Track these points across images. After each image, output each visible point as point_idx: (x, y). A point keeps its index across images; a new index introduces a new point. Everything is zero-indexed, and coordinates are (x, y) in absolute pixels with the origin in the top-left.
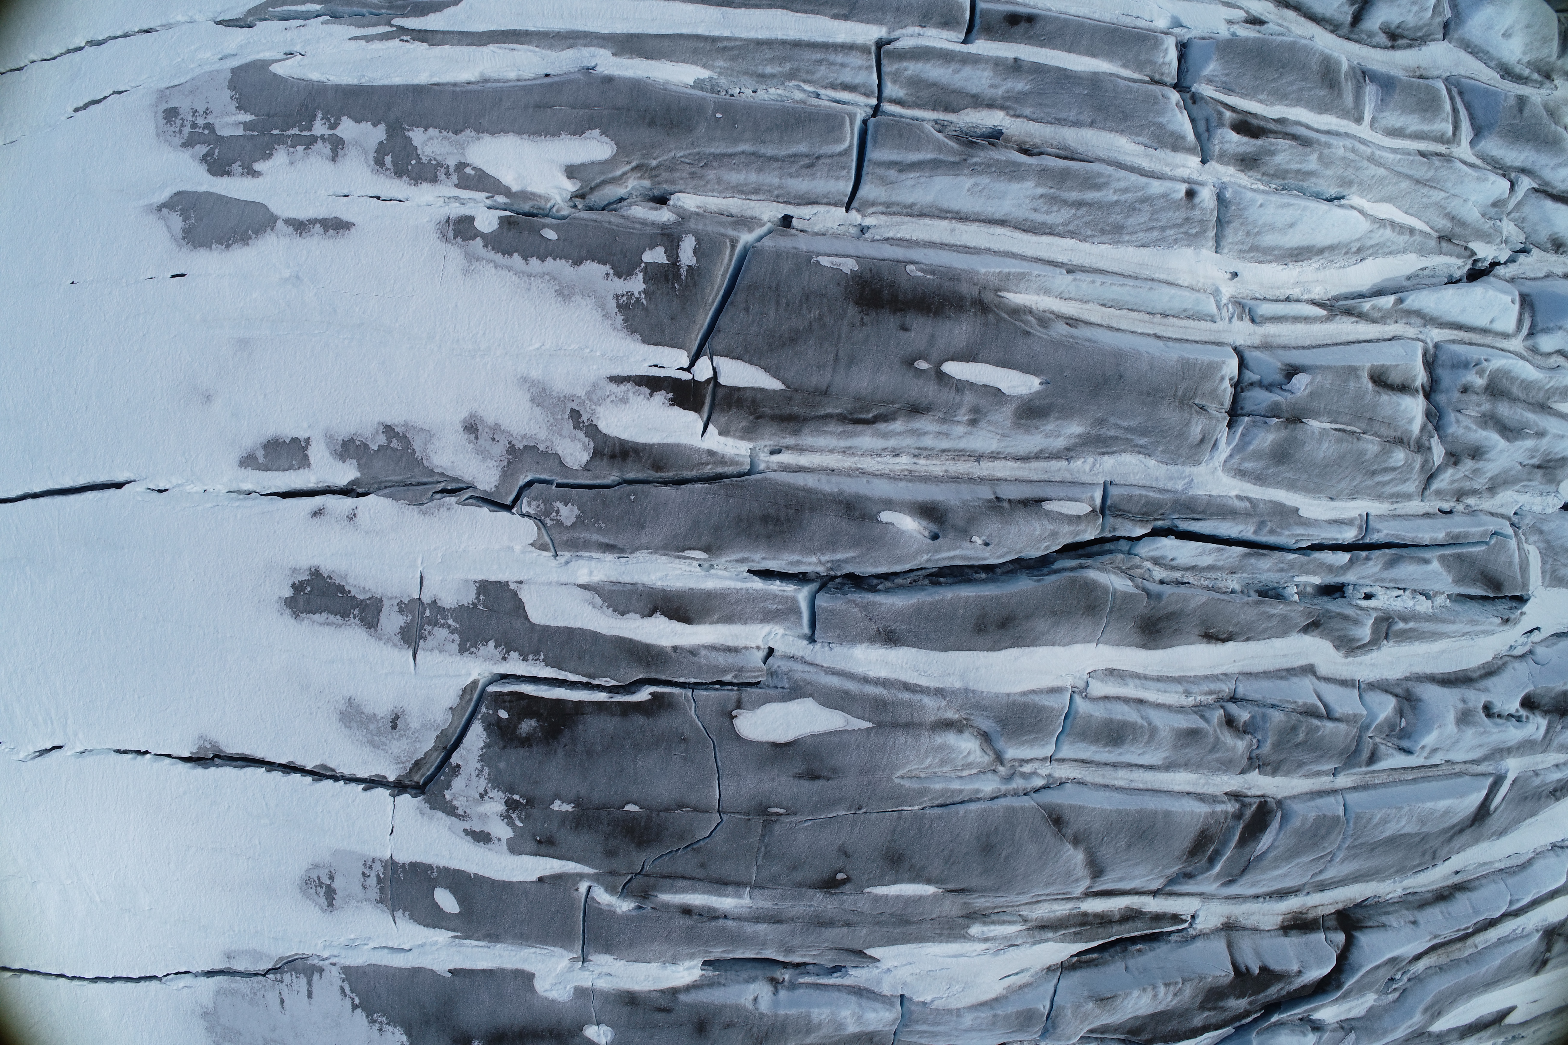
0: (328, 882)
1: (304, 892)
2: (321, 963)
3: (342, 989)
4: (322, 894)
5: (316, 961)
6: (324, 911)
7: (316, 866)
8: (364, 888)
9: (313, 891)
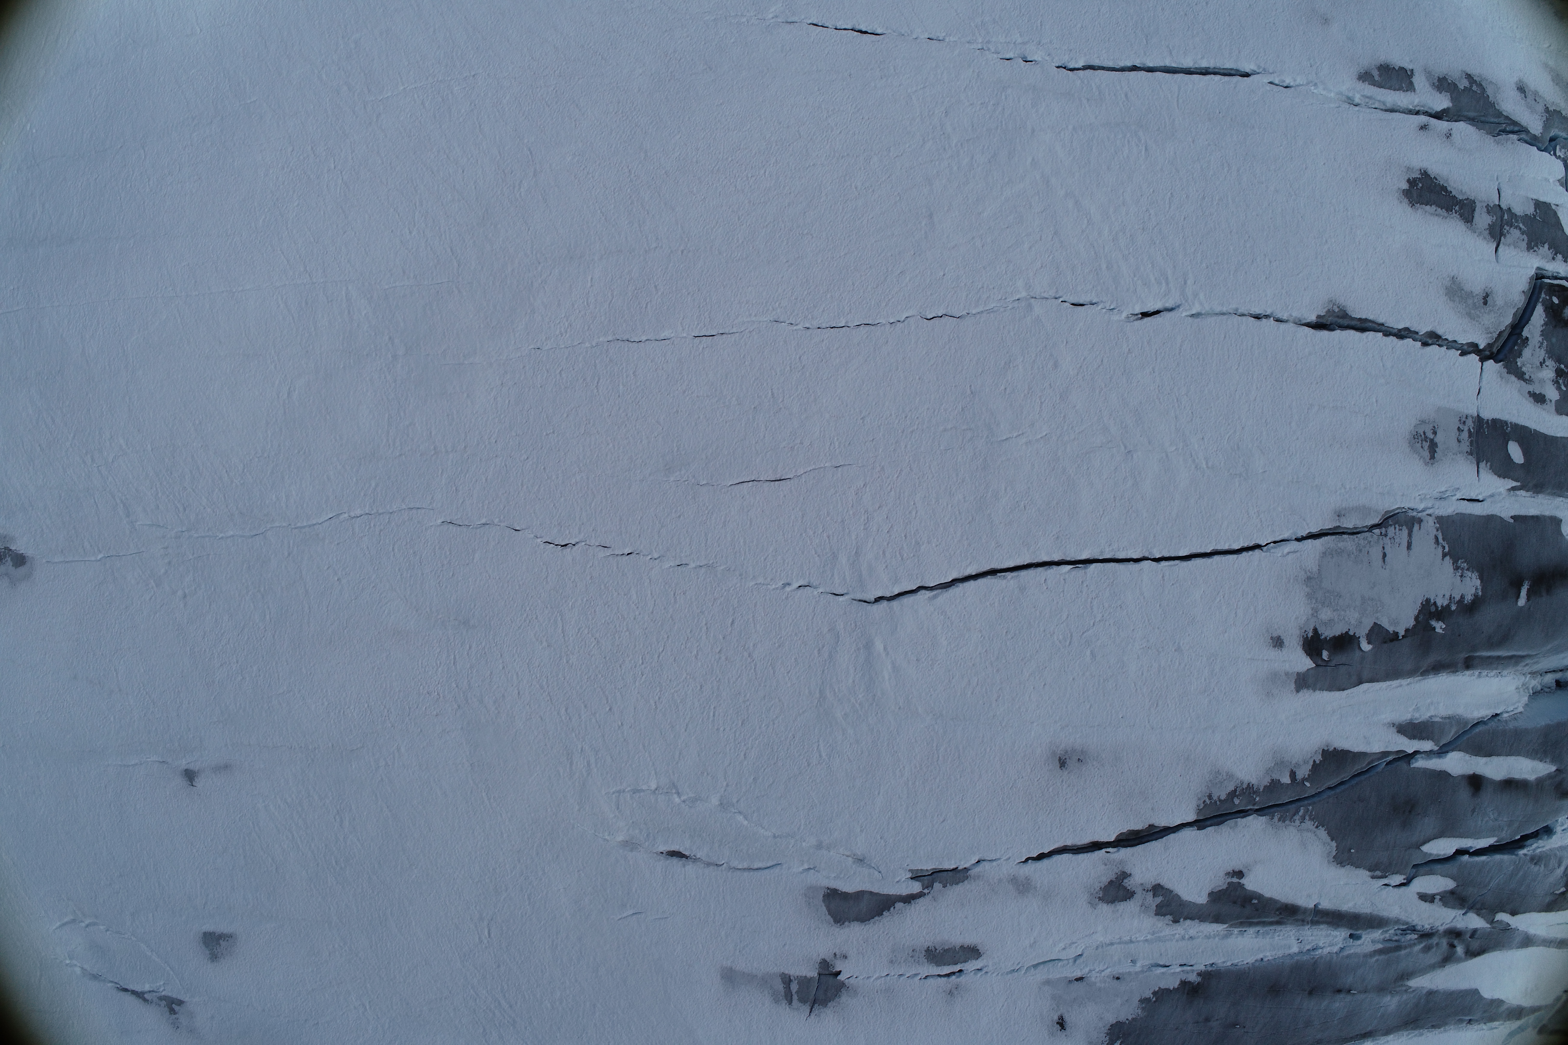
0: (1432, 436)
1: (1411, 446)
2: (1420, 514)
3: (1436, 538)
4: (1426, 447)
5: (1415, 514)
6: (1426, 464)
7: (1423, 422)
8: (1459, 441)
9: (1419, 445)
